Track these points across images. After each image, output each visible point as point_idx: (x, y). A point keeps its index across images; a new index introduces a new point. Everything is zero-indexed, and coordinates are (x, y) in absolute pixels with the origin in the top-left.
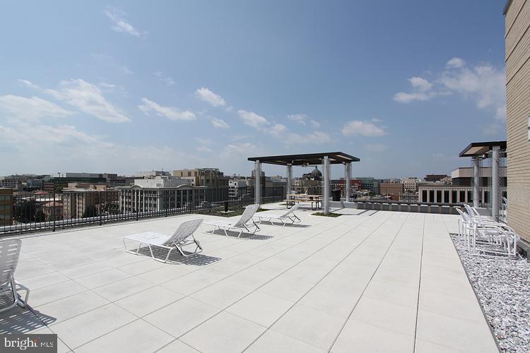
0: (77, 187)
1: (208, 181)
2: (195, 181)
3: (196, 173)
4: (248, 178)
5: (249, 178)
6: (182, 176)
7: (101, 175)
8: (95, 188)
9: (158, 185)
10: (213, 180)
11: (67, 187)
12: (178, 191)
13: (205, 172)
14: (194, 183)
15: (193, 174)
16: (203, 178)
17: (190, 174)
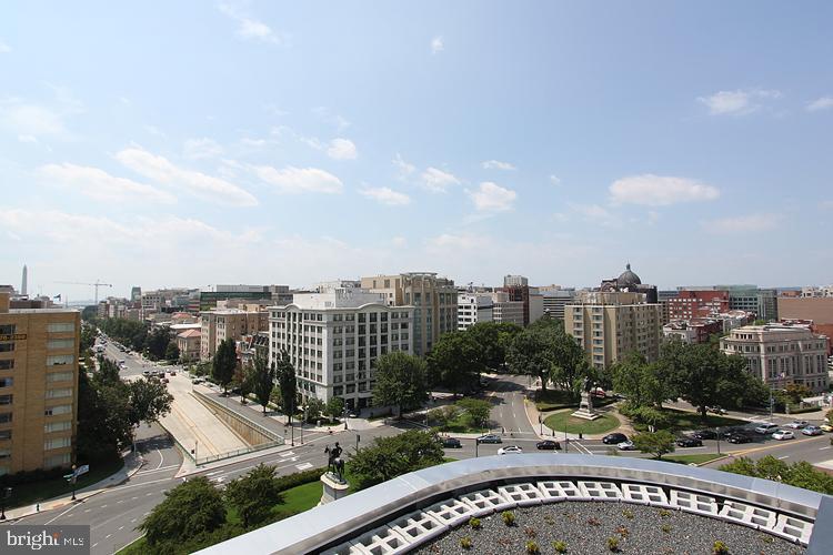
0: (227, 306)
1: (418, 295)
2: (394, 295)
3: (397, 281)
4: (496, 290)
5: (499, 289)
6: (375, 287)
7: (266, 288)
8: (245, 308)
9: (327, 304)
10: (428, 295)
11: (216, 306)
12: (361, 315)
13: (412, 280)
14: (393, 299)
15: (393, 283)
16: (409, 290)
17: (387, 283)
